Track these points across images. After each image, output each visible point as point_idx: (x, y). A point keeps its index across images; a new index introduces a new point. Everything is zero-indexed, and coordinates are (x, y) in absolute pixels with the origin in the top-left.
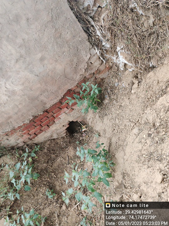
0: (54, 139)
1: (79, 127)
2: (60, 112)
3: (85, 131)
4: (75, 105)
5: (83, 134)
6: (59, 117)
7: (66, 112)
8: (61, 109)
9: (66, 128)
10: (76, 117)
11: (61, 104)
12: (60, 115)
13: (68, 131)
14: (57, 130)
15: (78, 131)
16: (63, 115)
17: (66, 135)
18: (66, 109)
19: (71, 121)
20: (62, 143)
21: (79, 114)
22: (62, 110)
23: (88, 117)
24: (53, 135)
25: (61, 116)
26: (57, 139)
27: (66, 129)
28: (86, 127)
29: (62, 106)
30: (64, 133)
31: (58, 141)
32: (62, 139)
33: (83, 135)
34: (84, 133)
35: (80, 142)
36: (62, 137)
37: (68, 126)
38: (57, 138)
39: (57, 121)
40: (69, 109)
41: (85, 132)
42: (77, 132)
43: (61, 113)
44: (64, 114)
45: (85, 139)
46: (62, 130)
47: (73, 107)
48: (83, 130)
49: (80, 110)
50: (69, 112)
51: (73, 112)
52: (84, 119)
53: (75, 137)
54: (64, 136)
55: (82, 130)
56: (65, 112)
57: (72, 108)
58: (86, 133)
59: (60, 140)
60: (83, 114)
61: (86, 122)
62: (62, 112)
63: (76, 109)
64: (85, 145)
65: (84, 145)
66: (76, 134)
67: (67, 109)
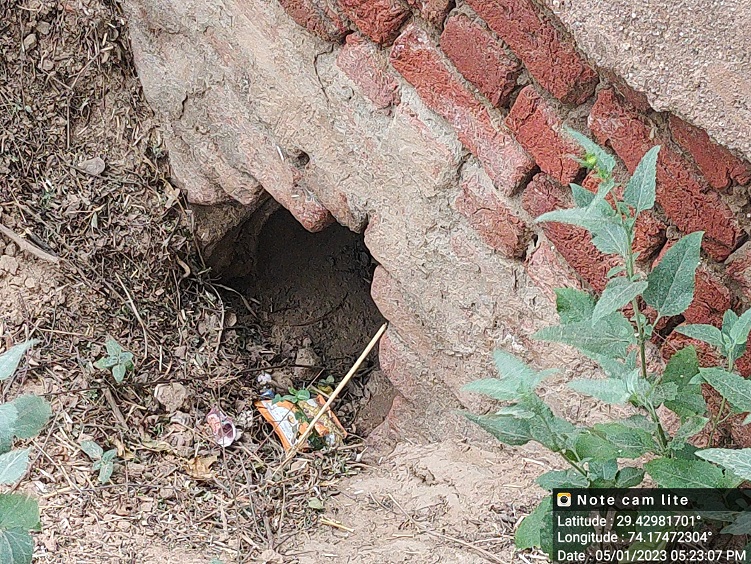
0: (125, 64)
1: (318, 350)
2: (462, 100)
3: (263, 430)
4: (576, 266)
5: (231, 409)
6: (409, 97)
7: (470, 169)
8: (505, 104)
9: (280, 188)
10: (430, 301)
11: (571, 101)
12: (432, 104)
13: (245, 224)
14: (244, 83)
15: (256, 350)
16: (428, 140)
17: (201, 209)
18: (512, 159)
19: (371, 241)
20: (95, 166)
21: (464, 334)
22: (496, 121)
23: (446, 447)
24: (171, 51)
25: (423, 112)
26: (138, 106)
27: (264, 197)
28: (317, 442)
29: (546, 109)
30: (211, 178)
31: (108, 121)
32: (140, 158)
33: (216, 419)
34: (246, 418)
35: (119, 395)
36: (164, 159)
37: (305, 211)
38: (150, 94)
39: (354, 71)
40: (515, 207)
41: (259, 438)
42: (249, 329)
43: (449, 106)
44: (447, 145)
45: (160, 444)
46: (243, 152)
47: (541, 252)
48: (277, 412)
49: (523, 339)
50: (476, 209)
51: (482, 254)
52: (418, 406)
53: (183, 315)
54: (177, 174)
55: (277, 392)
56: (468, 154)
57: (527, 236)
58: (250, 448)
59: (128, 135)
60: (471, 389)
61: (378, 434)
62: (469, 120)
63: (529, 293)
64: (96, 451)
65: (87, 442)
66: (212, 324)
67: (510, 175)
